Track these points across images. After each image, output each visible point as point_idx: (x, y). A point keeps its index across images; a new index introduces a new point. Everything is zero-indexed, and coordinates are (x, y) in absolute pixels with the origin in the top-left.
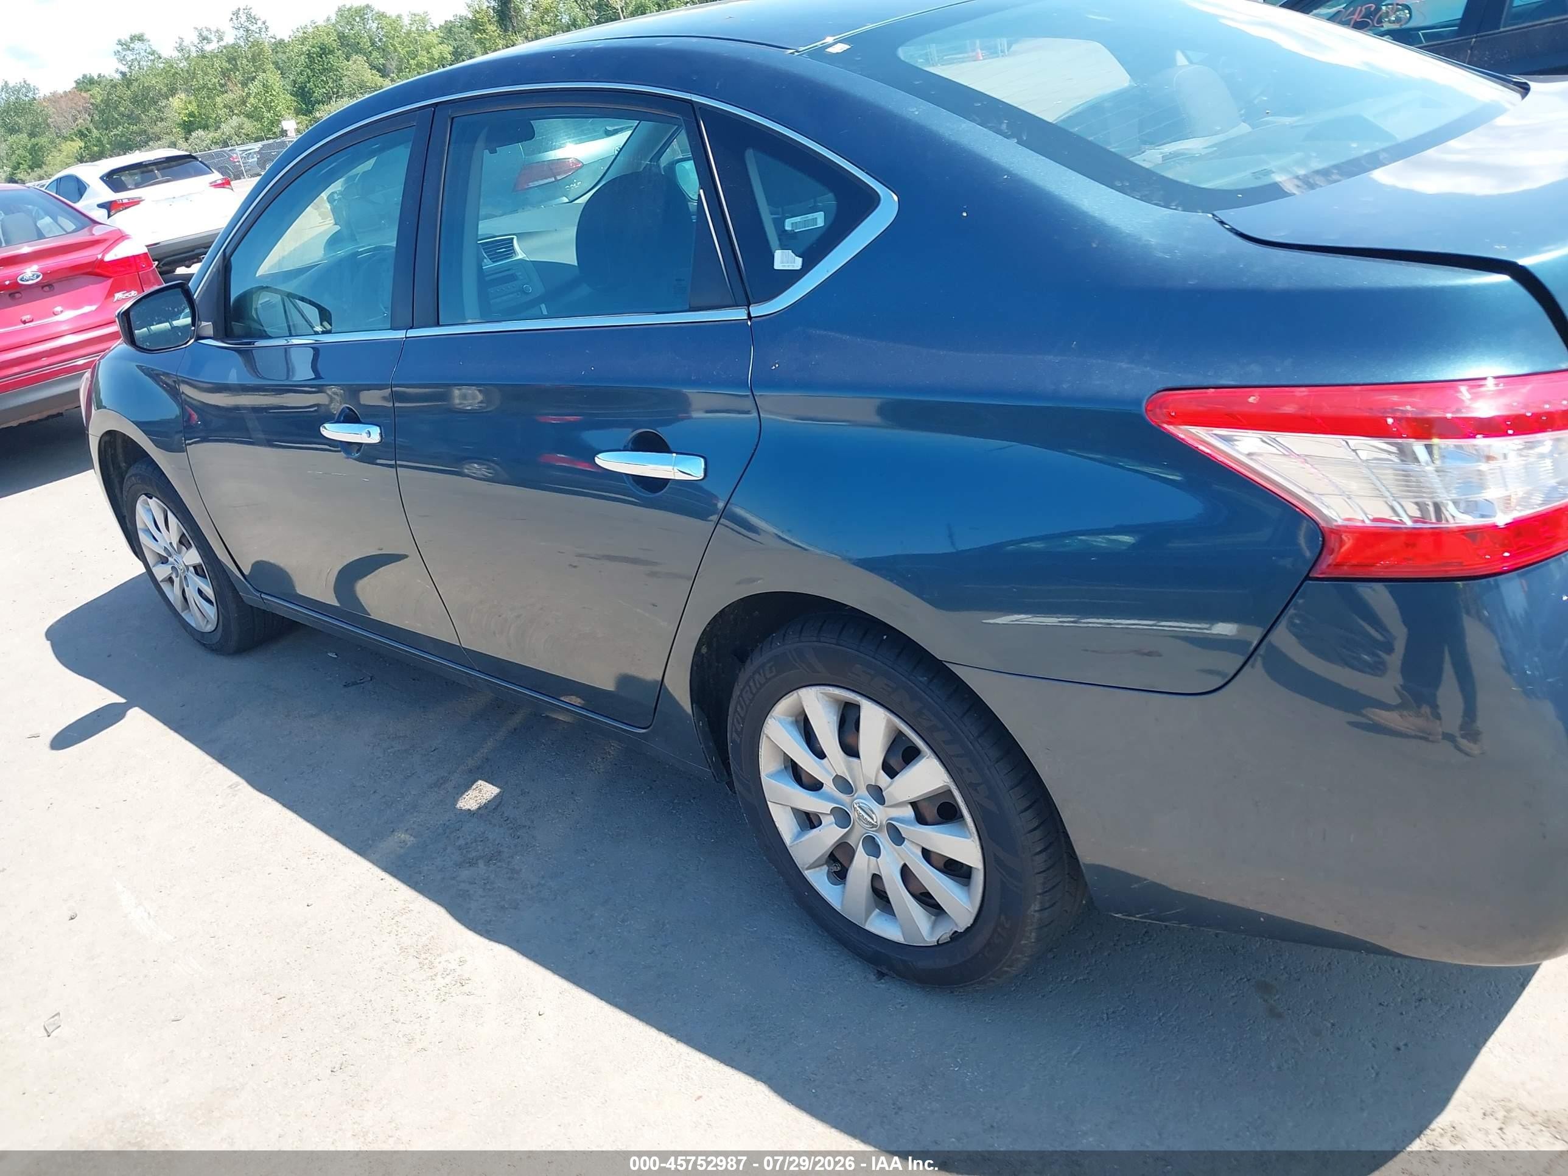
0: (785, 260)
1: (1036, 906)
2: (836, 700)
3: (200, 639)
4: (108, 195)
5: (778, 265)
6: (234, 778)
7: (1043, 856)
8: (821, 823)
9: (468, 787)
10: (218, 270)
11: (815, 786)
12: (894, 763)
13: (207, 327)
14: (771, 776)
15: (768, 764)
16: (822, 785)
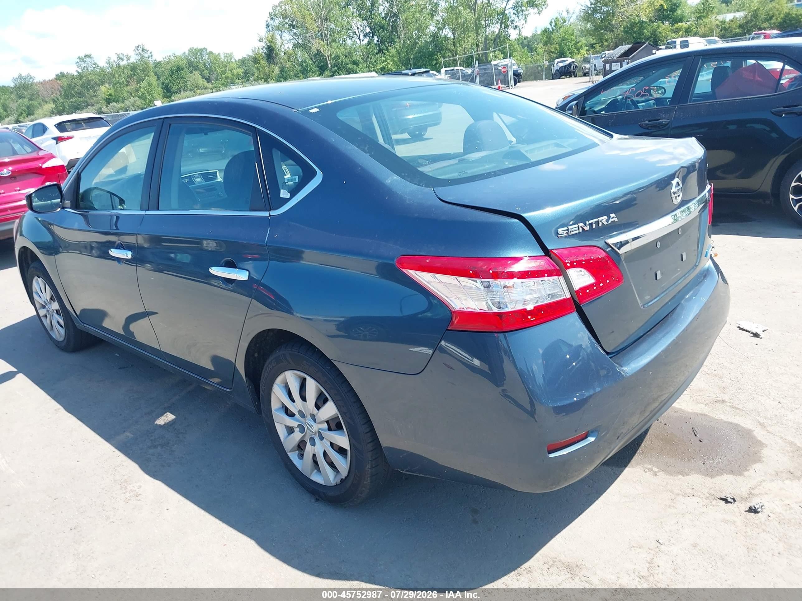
0: (284, 194)
1: (369, 466)
2: (300, 377)
3: (57, 344)
4: (58, 134)
5: (281, 196)
6: (59, 406)
7: (371, 444)
8: (294, 431)
9: (162, 415)
10: (75, 179)
11: (292, 415)
12: (319, 404)
13: (68, 203)
14: (275, 410)
15: (275, 405)
16: (295, 414)
